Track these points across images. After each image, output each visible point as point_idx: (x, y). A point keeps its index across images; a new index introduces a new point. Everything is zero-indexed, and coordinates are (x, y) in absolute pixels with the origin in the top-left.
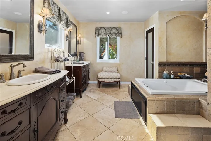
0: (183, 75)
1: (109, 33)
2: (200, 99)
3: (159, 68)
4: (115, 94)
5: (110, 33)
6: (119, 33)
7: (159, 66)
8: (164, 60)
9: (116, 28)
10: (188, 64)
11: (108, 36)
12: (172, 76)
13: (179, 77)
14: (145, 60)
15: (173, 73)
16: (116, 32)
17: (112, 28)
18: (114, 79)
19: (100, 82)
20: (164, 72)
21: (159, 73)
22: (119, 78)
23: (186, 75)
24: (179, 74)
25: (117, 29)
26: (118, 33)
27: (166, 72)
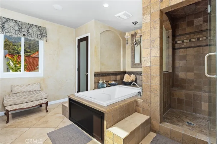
0: (112, 83)
1: (26, 31)
2: (137, 99)
3: (95, 79)
4: (44, 122)
5: (28, 32)
6: (43, 35)
7: (95, 76)
8: (98, 70)
9: (38, 27)
10: (114, 73)
11: (24, 35)
12: (105, 85)
13: (109, 85)
14: (77, 72)
15: (105, 82)
16: (39, 33)
17: (32, 26)
18: (39, 101)
19: (7, 113)
20: (99, 82)
21: (95, 83)
22: (46, 98)
23: (114, 82)
24: (109, 82)
25: (40, 28)
26: (41, 34)
27: (101, 82)
